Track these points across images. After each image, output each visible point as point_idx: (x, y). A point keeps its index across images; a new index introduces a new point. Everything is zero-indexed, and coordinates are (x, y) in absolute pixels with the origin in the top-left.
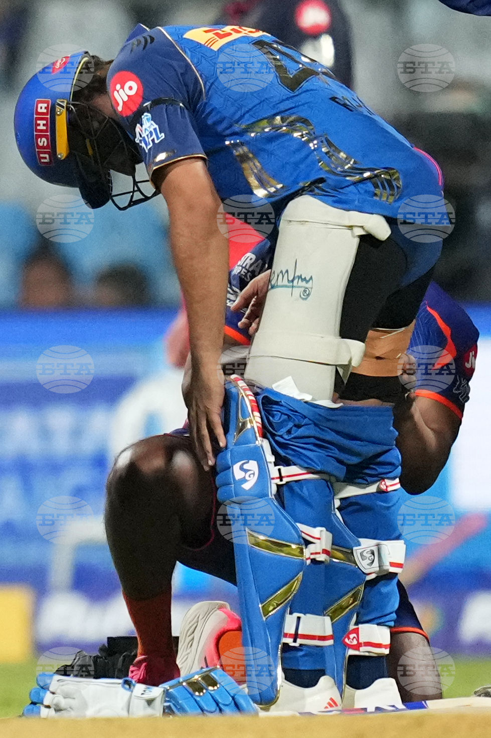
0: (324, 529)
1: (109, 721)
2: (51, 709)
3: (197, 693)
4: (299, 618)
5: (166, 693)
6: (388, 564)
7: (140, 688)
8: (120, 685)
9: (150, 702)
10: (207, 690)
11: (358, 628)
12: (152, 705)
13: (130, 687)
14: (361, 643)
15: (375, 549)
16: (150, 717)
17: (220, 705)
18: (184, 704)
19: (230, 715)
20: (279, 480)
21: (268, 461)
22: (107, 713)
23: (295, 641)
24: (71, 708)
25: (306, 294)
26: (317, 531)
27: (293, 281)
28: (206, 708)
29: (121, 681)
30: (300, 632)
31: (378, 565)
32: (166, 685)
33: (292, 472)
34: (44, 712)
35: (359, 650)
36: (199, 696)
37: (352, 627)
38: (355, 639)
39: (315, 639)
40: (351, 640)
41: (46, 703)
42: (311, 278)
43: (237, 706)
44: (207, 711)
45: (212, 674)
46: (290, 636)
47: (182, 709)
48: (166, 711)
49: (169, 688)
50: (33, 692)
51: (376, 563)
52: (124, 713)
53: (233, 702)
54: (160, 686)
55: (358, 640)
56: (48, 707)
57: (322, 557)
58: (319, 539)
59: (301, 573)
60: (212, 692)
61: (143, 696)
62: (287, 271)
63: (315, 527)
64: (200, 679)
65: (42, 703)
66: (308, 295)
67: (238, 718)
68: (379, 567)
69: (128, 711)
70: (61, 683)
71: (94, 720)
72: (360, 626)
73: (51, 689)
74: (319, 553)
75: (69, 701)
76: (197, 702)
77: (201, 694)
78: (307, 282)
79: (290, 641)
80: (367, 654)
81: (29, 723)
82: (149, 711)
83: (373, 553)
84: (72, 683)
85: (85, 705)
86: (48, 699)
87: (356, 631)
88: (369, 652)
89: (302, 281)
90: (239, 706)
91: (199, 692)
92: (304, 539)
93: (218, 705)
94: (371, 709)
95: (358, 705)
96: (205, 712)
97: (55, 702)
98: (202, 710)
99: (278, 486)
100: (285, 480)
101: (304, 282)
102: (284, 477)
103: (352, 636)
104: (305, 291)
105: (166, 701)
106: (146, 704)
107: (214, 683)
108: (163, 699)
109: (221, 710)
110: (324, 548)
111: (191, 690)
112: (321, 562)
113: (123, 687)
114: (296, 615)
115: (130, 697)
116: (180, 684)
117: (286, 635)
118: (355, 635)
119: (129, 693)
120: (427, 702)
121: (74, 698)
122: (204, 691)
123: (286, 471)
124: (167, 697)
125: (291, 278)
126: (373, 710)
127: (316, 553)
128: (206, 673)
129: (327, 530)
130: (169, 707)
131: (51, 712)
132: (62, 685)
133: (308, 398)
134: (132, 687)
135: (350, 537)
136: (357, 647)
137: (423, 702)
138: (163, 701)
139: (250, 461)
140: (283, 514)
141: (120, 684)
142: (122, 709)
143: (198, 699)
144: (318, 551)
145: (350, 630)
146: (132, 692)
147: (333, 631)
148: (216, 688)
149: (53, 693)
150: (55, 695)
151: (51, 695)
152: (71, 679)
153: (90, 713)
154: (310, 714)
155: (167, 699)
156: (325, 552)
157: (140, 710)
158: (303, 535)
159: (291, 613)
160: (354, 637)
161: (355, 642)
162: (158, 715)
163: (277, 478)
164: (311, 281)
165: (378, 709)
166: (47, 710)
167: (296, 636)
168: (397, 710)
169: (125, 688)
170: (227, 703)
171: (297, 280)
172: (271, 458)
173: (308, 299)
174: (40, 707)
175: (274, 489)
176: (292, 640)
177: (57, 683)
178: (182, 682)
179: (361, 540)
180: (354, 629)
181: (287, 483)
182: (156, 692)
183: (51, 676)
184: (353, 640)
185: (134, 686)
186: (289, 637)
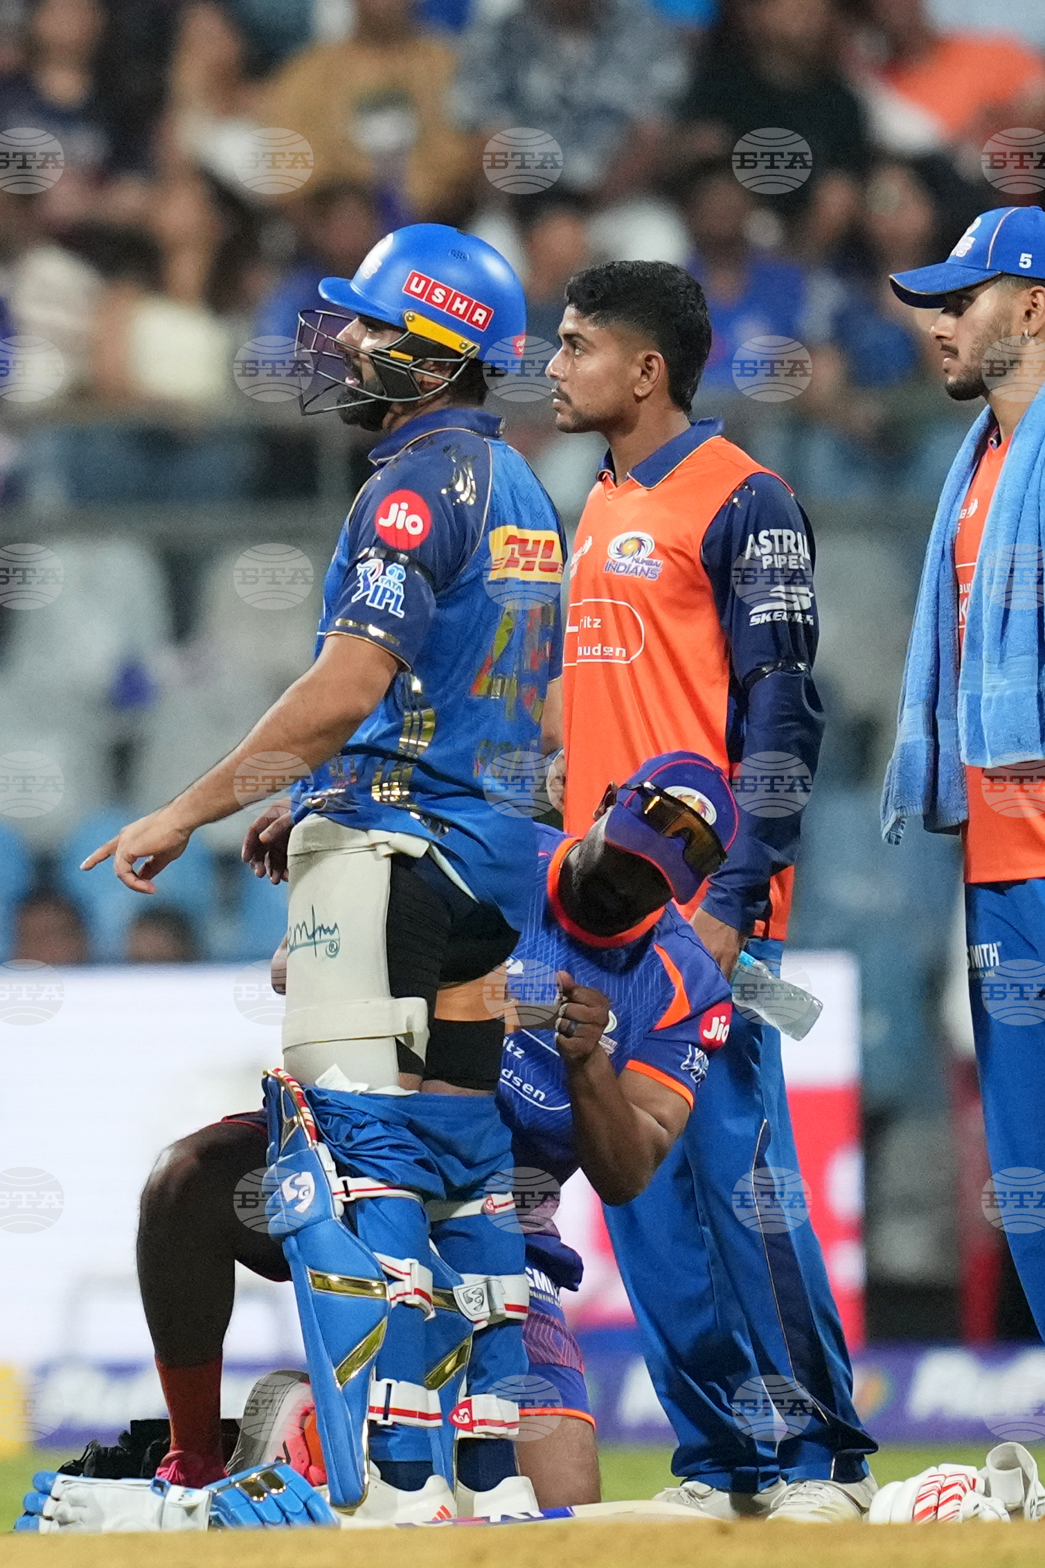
0: (415, 1261)
1: (133, 1537)
2: (54, 1522)
3: (255, 1498)
4: (389, 1386)
5: (214, 1499)
6: (503, 1307)
7: (176, 1491)
8: (149, 1488)
9: (190, 1511)
10: (269, 1493)
11: (470, 1401)
12: (193, 1515)
13: (162, 1490)
14: (475, 1421)
15: (483, 1286)
16: (191, 1532)
17: (288, 1514)
18: (237, 1512)
19: (301, 1528)
20: (344, 1195)
21: (326, 1169)
22: (131, 1526)
23: (386, 1418)
24: (81, 1519)
25: (334, 949)
26: (403, 1265)
27: (314, 934)
28: (267, 1518)
29: (150, 1482)
30: (392, 1405)
31: (488, 1310)
32: (213, 1488)
33: (363, 1186)
34: (44, 1525)
35: (472, 1431)
36: (258, 1502)
37: (462, 1399)
38: (466, 1416)
39: (414, 1417)
40: (461, 1417)
41: (47, 1513)
42: (336, 926)
43: (311, 1516)
44: (269, 1522)
45: (276, 1471)
46: (379, 1410)
47: (234, 1520)
48: (213, 1523)
49: (216, 1491)
50: (28, 1497)
51: (486, 1307)
52: (154, 1527)
53: (305, 1510)
54: (204, 1488)
55: (471, 1417)
56: (49, 1519)
57: (414, 1300)
58: (409, 1274)
59: (385, 1320)
60: (275, 1497)
61: (181, 1502)
62: (304, 924)
63: (402, 1258)
64: (259, 1478)
65: (41, 1514)
66: (337, 950)
67: (311, 1531)
68: (491, 1311)
69: (160, 1523)
70: (68, 1486)
71: (112, 1536)
72: (474, 1397)
73: (54, 1493)
74: (410, 1293)
75: (79, 1510)
76: (255, 1510)
77: (261, 1499)
78: (332, 932)
79: (378, 1418)
80: (484, 1436)
81: (23, 1541)
82: (189, 1523)
83: (481, 1294)
84: (84, 1487)
85: (100, 1516)
86: (49, 1507)
87: (468, 1405)
88: (487, 1433)
89: (325, 933)
90: (315, 1516)
91: (259, 1497)
92: (385, 1273)
93: (283, 1512)
94: (495, 1518)
95: (478, 1513)
96: (266, 1524)
97: (59, 1511)
98: (263, 1521)
99: (345, 1204)
100: (353, 1197)
101: (328, 934)
102: (352, 1191)
103: (462, 1412)
104: (332, 946)
105: (212, 1510)
106: (185, 1513)
107: (279, 1485)
108: (210, 1506)
109: (288, 1521)
110: (417, 1287)
111: (246, 1493)
112: (412, 1306)
113: (153, 1490)
114: (385, 1381)
115: (163, 1504)
116: (232, 1485)
117: (372, 1409)
118: (466, 1410)
119: (160, 1498)
120: (573, 1508)
121: (86, 1507)
122: (266, 1495)
123: (353, 1183)
124: (215, 1503)
125: (310, 933)
126: (498, 1519)
127: (406, 1294)
128: (267, 1470)
129: (420, 1263)
130: (217, 1518)
131: (54, 1526)
132: (69, 1489)
133: (362, 1088)
134: (165, 1490)
135: (447, 1272)
136: (469, 1427)
137: (568, 1509)
138: (209, 1509)
139: (303, 1174)
140: (356, 1244)
141: (148, 1486)
142: (152, 1520)
143: (257, 1506)
144: (408, 1290)
145: (460, 1402)
146: (165, 1496)
147: (442, 1408)
148: (281, 1490)
149: (57, 1500)
150: (59, 1502)
151: (54, 1502)
152: (81, 1479)
153: (108, 1526)
154: (410, 1525)
155: (215, 1506)
156: (418, 1292)
157: (176, 1522)
158: (384, 1267)
159: (378, 1379)
160: (466, 1413)
161: (467, 1420)
162: (202, 1528)
163: (341, 1193)
164: (336, 930)
165: (505, 1517)
166: (48, 1522)
167: (386, 1412)
168: (532, 1519)
169: (156, 1492)
170: (297, 1511)
171: (318, 932)
172: (330, 1166)
173: (337, 956)
174: (38, 1519)
175: (339, 1209)
176: (381, 1416)
177: (62, 1485)
178: (235, 1483)
179: (464, 1276)
180: (463, 1403)
181: (357, 1200)
182: (200, 1496)
183: (53, 1477)
184: (464, 1416)
185: (168, 1488)
186: (377, 1412)
